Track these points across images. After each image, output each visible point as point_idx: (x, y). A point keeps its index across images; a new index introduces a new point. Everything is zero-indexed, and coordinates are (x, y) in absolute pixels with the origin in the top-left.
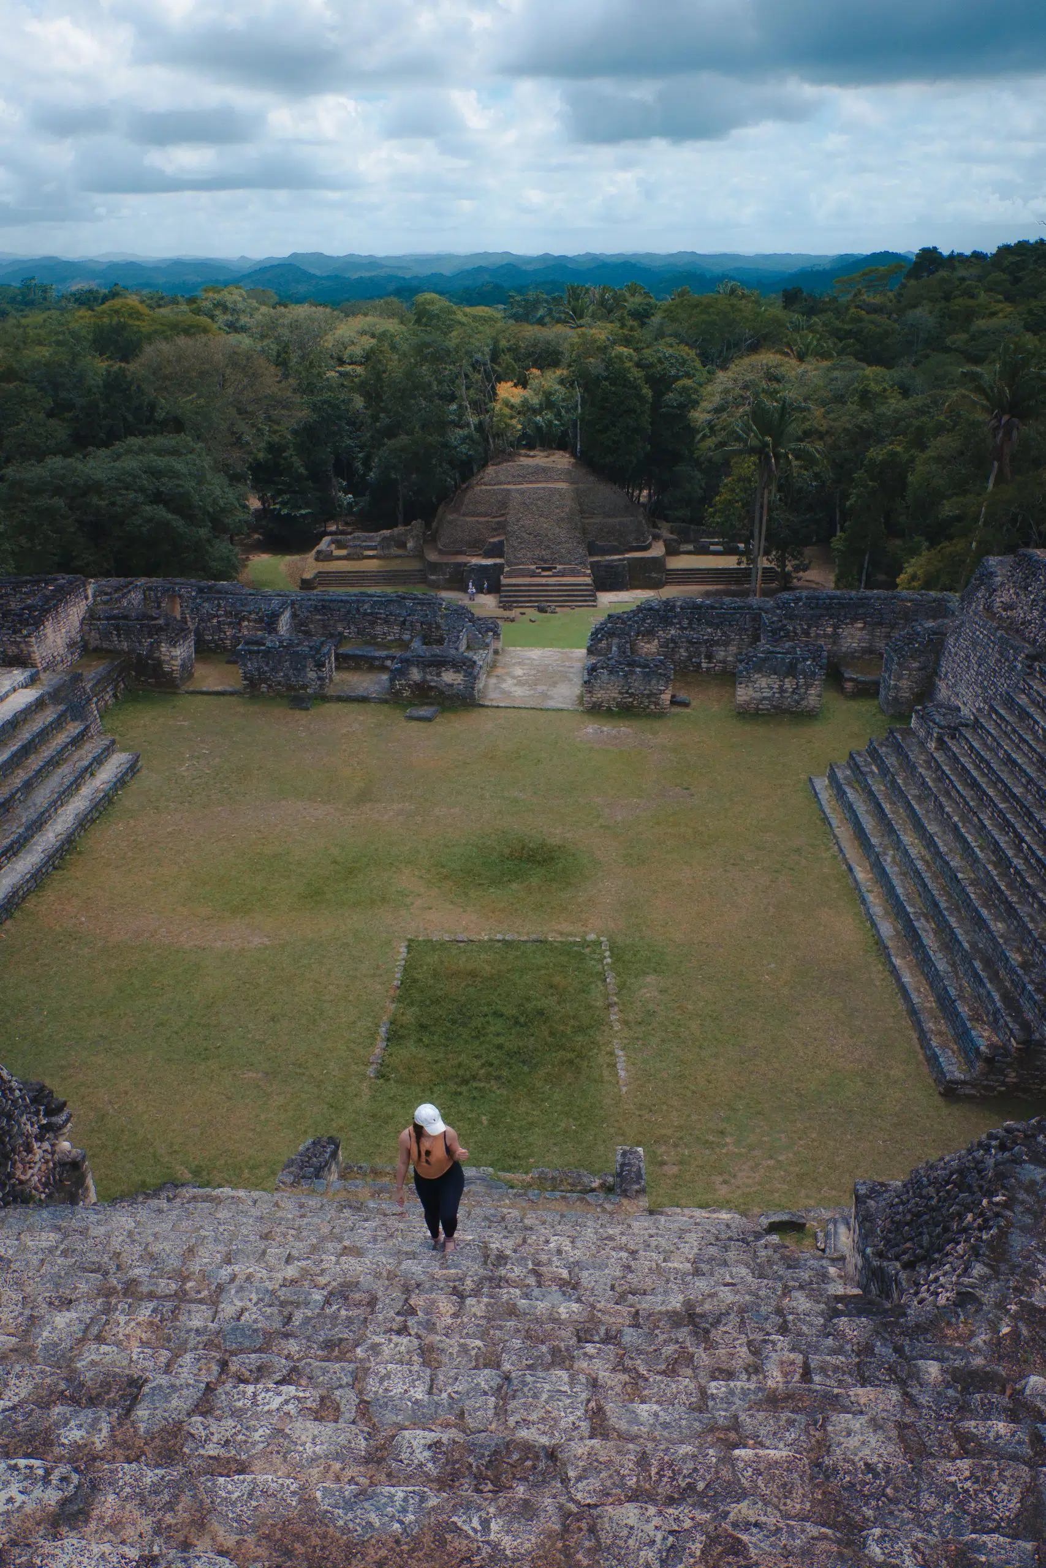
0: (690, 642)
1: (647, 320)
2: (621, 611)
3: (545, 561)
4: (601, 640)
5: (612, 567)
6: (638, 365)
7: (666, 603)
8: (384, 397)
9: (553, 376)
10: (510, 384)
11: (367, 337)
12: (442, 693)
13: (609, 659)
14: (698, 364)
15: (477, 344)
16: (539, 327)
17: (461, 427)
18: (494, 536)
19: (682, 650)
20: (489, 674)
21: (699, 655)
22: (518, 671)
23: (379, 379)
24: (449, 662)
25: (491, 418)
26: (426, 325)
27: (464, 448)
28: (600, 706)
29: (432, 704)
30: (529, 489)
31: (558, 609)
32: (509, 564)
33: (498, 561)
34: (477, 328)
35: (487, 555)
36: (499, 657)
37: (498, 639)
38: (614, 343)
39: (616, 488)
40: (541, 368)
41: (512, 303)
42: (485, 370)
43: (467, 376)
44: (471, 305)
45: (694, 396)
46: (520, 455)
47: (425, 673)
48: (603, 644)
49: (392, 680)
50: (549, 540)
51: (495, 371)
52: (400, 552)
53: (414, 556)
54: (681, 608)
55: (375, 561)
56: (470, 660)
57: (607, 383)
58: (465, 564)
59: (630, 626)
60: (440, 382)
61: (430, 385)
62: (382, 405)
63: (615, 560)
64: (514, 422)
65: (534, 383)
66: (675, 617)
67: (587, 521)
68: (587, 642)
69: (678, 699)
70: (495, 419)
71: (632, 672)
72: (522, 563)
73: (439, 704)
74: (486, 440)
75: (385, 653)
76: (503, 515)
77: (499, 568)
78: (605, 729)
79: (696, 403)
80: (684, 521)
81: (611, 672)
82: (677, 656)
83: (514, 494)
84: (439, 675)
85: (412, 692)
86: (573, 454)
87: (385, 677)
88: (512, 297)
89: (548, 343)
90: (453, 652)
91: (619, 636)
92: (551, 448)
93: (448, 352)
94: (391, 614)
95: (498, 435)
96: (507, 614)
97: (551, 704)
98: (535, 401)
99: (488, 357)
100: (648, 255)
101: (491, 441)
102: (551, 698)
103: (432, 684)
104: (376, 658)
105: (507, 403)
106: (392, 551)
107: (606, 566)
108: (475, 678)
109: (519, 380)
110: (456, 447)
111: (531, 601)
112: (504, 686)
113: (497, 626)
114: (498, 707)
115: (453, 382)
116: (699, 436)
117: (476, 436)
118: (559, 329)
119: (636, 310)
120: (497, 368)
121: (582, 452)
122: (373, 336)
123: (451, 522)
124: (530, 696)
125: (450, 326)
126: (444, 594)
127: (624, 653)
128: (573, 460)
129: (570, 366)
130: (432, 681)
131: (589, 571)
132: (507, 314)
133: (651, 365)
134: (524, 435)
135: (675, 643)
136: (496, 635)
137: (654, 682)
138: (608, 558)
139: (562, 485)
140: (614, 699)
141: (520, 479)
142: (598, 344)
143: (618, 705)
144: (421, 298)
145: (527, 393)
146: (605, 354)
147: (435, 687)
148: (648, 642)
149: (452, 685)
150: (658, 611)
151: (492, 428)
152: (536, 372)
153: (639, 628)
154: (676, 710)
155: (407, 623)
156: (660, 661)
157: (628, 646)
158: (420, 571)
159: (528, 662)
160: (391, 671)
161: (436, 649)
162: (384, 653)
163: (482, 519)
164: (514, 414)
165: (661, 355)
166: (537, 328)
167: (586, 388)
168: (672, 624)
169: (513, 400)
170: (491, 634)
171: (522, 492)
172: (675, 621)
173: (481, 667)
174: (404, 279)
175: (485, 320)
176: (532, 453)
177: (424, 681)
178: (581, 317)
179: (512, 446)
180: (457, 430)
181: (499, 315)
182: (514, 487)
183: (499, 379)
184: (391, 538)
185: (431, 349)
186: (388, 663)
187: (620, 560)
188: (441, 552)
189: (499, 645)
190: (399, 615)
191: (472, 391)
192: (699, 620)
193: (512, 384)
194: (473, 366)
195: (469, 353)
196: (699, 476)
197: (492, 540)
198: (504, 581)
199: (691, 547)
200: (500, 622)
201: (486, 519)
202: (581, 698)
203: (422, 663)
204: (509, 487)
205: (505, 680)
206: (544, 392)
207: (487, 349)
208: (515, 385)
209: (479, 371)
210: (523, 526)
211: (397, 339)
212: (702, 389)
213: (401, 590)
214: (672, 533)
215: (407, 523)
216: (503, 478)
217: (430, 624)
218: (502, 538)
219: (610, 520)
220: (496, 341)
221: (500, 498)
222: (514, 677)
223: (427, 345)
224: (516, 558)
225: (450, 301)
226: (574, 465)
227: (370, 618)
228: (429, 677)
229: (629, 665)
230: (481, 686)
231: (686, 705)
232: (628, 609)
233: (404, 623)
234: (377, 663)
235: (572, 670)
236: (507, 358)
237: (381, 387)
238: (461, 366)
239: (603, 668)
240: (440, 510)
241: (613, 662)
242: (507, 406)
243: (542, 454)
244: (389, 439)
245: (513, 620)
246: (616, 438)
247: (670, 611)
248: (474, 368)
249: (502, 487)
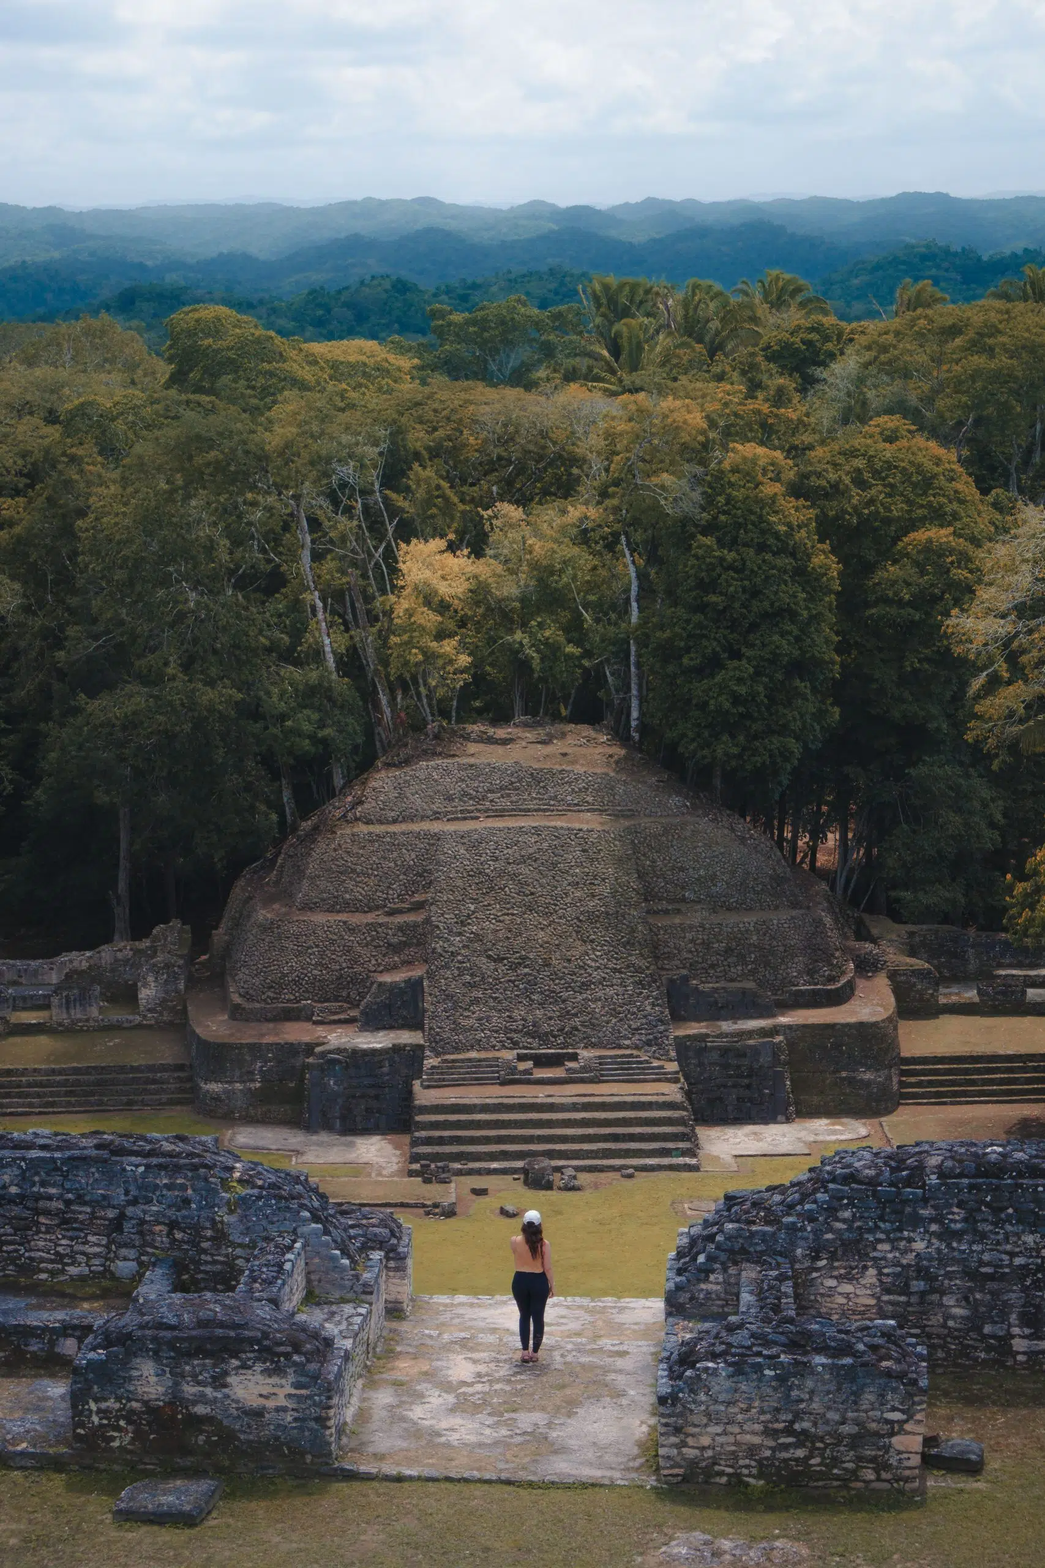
0: (971, 1274)
1: (819, 372)
2: (763, 1184)
3: (544, 1038)
4: (705, 1272)
5: (741, 1054)
6: (797, 490)
7: (897, 1159)
8: (80, 582)
9: (558, 521)
10: (438, 544)
11: (36, 420)
12: (227, 1437)
13: (731, 1329)
14: (966, 486)
15: (346, 439)
16: (518, 392)
17: (297, 663)
18: (394, 968)
19: (949, 1301)
20: (371, 1377)
21: (1004, 1316)
22: (461, 1369)
23: (67, 532)
24: (252, 1341)
25: (383, 637)
26: (199, 390)
27: (305, 721)
28: (709, 1473)
29: (194, 1473)
30: (492, 831)
31: (584, 1178)
32: (438, 1045)
33: (407, 1038)
34: (342, 395)
35: (372, 1022)
36: (404, 1326)
37: (401, 1269)
38: (728, 433)
39: (743, 825)
40: (523, 501)
41: (440, 333)
42: (366, 508)
43: (314, 524)
44: (330, 337)
45: (960, 574)
46: (467, 738)
47: (178, 1376)
48: (714, 1284)
49: (77, 1399)
50: (555, 976)
51: (393, 511)
52: (117, 1015)
53: (160, 1027)
54: (942, 1174)
55: (43, 1040)
56: (315, 1335)
57: (708, 541)
58: (309, 1049)
59: (792, 1228)
60: (238, 541)
61: (210, 548)
62: (74, 601)
63: (750, 1034)
64: (448, 647)
65: (503, 541)
66: (925, 1200)
67: (662, 922)
68: (665, 1278)
69: (945, 1450)
70: (394, 640)
71: (803, 1369)
72: (477, 1045)
73: (220, 1470)
74: (369, 696)
75: (60, 1315)
76: (419, 906)
77: (411, 1057)
78: (726, 1544)
79: (963, 594)
80: (946, 919)
81: (738, 1370)
82: (936, 1319)
83: (449, 847)
84: (219, 1382)
85: (139, 1435)
86: (621, 735)
87: (57, 1389)
88: (442, 315)
89: (543, 434)
90: (263, 1311)
91: (758, 1260)
92: (556, 717)
93: (262, 458)
94: (80, 1199)
95: (405, 684)
96: (433, 1192)
97: (561, 1467)
98: (509, 589)
99: (373, 476)
100: (815, 201)
101: (384, 699)
102: (559, 1450)
103: (200, 1410)
104: (28, 1332)
105: (429, 598)
106: (94, 1012)
107: (725, 1052)
108: (330, 1389)
109: (461, 534)
110: (283, 717)
111: (505, 1156)
112: (417, 1412)
113: (396, 1231)
114: (399, 1479)
115: (277, 541)
116: (977, 683)
117: (341, 684)
118: (575, 394)
119: (787, 346)
120: (399, 500)
121: (643, 728)
122: (52, 418)
123: (267, 928)
124: (496, 1443)
125: (265, 392)
126: (245, 1137)
127: (777, 1309)
128: (620, 752)
129: (604, 494)
130: (202, 1399)
131: (673, 1067)
132: (429, 357)
133: (836, 490)
134: (479, 682)
135: (930, 1278)
136: (396, 1259)
137: (869, 1397)
138: (727, 1026)
139: (589, 822)
140: (752, 1451)
141: (470, 805)
142: (685, 437)
143: (764, 1469)
144: (184, 317)
145: (485, 568)
146: (703, 463)
147: (208, 1419)
148: (848, 1278)
149: (258, 1413)
150: (872, 1182)
151: (385, 662)
152: (513, 512)
153: (817, 1233)
154: (936, 1482)
155: (127, 1226)
156: (887, 1335)
157: (787, 1287)
158: (180, 1068)
159: (491, 1339)
160: (76, 1371)
161: (214, 1305)
162: (54, 1317)
163: (356, 919)
164: (451, 625)
165: (859, 463)
166: (512, 393)
167: (652, 553)
168: (916, 1221)
169: (444, 589)
170: (377, 1255)
171: (474, 844)
172: (924, 1212)
173: (347, 1357)
174: (141, 267)
175: (363, 374)
176: (501, 733)
177: (176, 1399)
178: (634, 367)
179: (444, 713)
180: (289, 671)
181: (406, 363)
182: (450, 827)
183: (407, 532)
184: (92, 975)
185: (213, 455)
186: (68, 1346)
187: (763, 1032)
188: (237, 1013)
189: (401, 1289)
190: (105, 1201)
191: (329, 565)
192: (997, 1210)
193: (442, 544)
194: (333, 498)
195: (322, 464)
196: (986, 793)
197: (387, 978)
198: (424, 1096)
199: (971, 995)
200: (405, 1219)
201: (370, 918)
202: (650, 1449)
203: (171, 1345)
204: (436, 827)
205: (420, 1397)
206: (535, 566)
207: (372, 452)
208: (452, 548)
209: (348, 511)
210: (478, 937)
211: (120, 426)
212: (981, 554)
213: (113, 1127)
214: (912, 953)
215: (139, 930)
216: (417, 802)
217: (197, 1228)
218: (418, 972)
219: (732, 919)
220: (398, 433)
221: (410, 857)
222: (447, 1387)
223: (204, 442)
224: (457, 1028)
225: (269, 326)
226: (620, 765)
227: (16, 1210)
228: (189, 1390)
229: (792, 1346)
230: (349, 1414)
231: (971, 1467)
232: (786, 1178)
233: (117, 1224)
234: (34, 1347)
235: (620, 1363)
236: (424, 474)
237: (74, 555)
238: (297, 497)
239: (714, 1356)
240: (239, 890)
241: (741, 1338)
242: (428, 603)
243: (530, 735)
244: (92, 695)
245: (450, 1213)
246: (743, 690)
247: (908, 1182)
248: (335, 502)
249: (415, 827)
